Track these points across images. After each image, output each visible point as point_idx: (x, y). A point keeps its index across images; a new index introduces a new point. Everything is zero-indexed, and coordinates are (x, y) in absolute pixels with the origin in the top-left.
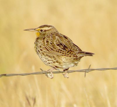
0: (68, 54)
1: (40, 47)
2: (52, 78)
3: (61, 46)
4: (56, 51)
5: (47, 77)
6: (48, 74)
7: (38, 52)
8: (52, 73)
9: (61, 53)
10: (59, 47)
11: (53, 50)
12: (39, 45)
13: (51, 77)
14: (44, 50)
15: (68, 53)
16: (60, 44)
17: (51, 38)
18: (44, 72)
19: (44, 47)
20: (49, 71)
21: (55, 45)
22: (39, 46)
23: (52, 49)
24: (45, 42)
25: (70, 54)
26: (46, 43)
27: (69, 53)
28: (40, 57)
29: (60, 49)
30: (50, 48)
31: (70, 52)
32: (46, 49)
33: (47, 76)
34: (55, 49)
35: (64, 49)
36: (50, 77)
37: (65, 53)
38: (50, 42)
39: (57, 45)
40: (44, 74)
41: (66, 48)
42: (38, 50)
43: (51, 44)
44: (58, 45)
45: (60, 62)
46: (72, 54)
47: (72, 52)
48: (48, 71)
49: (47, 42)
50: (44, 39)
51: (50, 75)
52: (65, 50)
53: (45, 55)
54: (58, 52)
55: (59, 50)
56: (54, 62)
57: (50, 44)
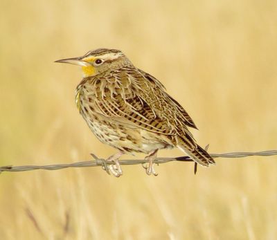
0: (152, 128)
1: (90, 99)
2: (118, 176)
3: (137, 104)
4: (126, 116)
5: (108, 172)
6: (110, 167)
7: (84, 111)
8: (118, 164)
9: (135, 121)
10: (133, 105)
11: (118, 113)
12: (87, 95)
13: (116, 174)
14: (99, 111)
15: (150, 124)
16: (134, 99)
17: (116, 80)
18: (99, 162)
19: (98, 102)
20: (113, 159)
21: (123, 99)
22: (87, 97)
23: (116, 110)
24: (102, 90)
25: (156, 126)
26: (103, 94)
27: (154, 124)
28: (88, 124)
29: (133, 113)
30: (112, 107)
31: (156, 121)
32: (104, 108)
33: (107, 170)
34: (123, 110)
35: (142, 114)
36: (114, 173)
37: (145, 123)
38: (112, 91)
39: (127, 100)
40: (100, 167)
41: (147, 111)
42: (85, 108)
43: (115, 96)
44: (130, 101)
45: (135, 140)
46: (160, 128)
47: (160, 124)
48: (109, 159)
49: (106, 90)
50: (99, 82)
51: (113, 169)
52: (145, 116)
53: (100, 122)
54: (130, 119)
55: (131, 115)
56: (121, 139)
57: (112, 97)
